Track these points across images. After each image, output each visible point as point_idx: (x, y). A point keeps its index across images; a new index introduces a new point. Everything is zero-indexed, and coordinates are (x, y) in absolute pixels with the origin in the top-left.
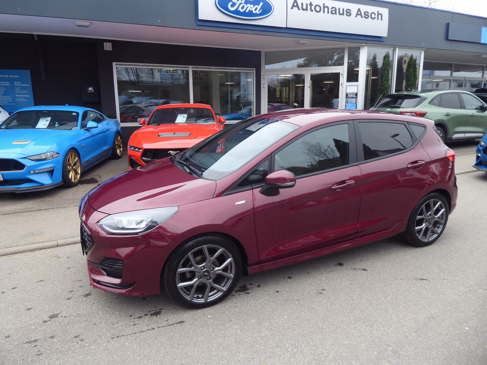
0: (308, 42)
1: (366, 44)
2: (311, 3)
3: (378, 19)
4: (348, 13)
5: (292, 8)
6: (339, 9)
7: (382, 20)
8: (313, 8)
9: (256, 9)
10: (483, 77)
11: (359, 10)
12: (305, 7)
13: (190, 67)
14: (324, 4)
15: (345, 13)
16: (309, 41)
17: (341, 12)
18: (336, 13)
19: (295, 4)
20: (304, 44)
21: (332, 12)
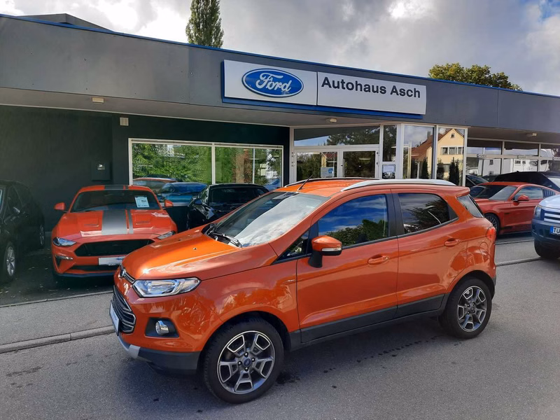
1: (403, 121)
2: (342, 80)
3: (415, 96)
5: (323, 86)
6: (373, 86)
7: (419, 97)
8: (345, 86)
9: (285, 87)
10: (538, 156)
11: (394, 87)
12: (336, 85)
14: (356, 82)
15: (379, 90)
17: (375, 90)
18: (369, 91)
19: (326, 82)
21: (365, 89)
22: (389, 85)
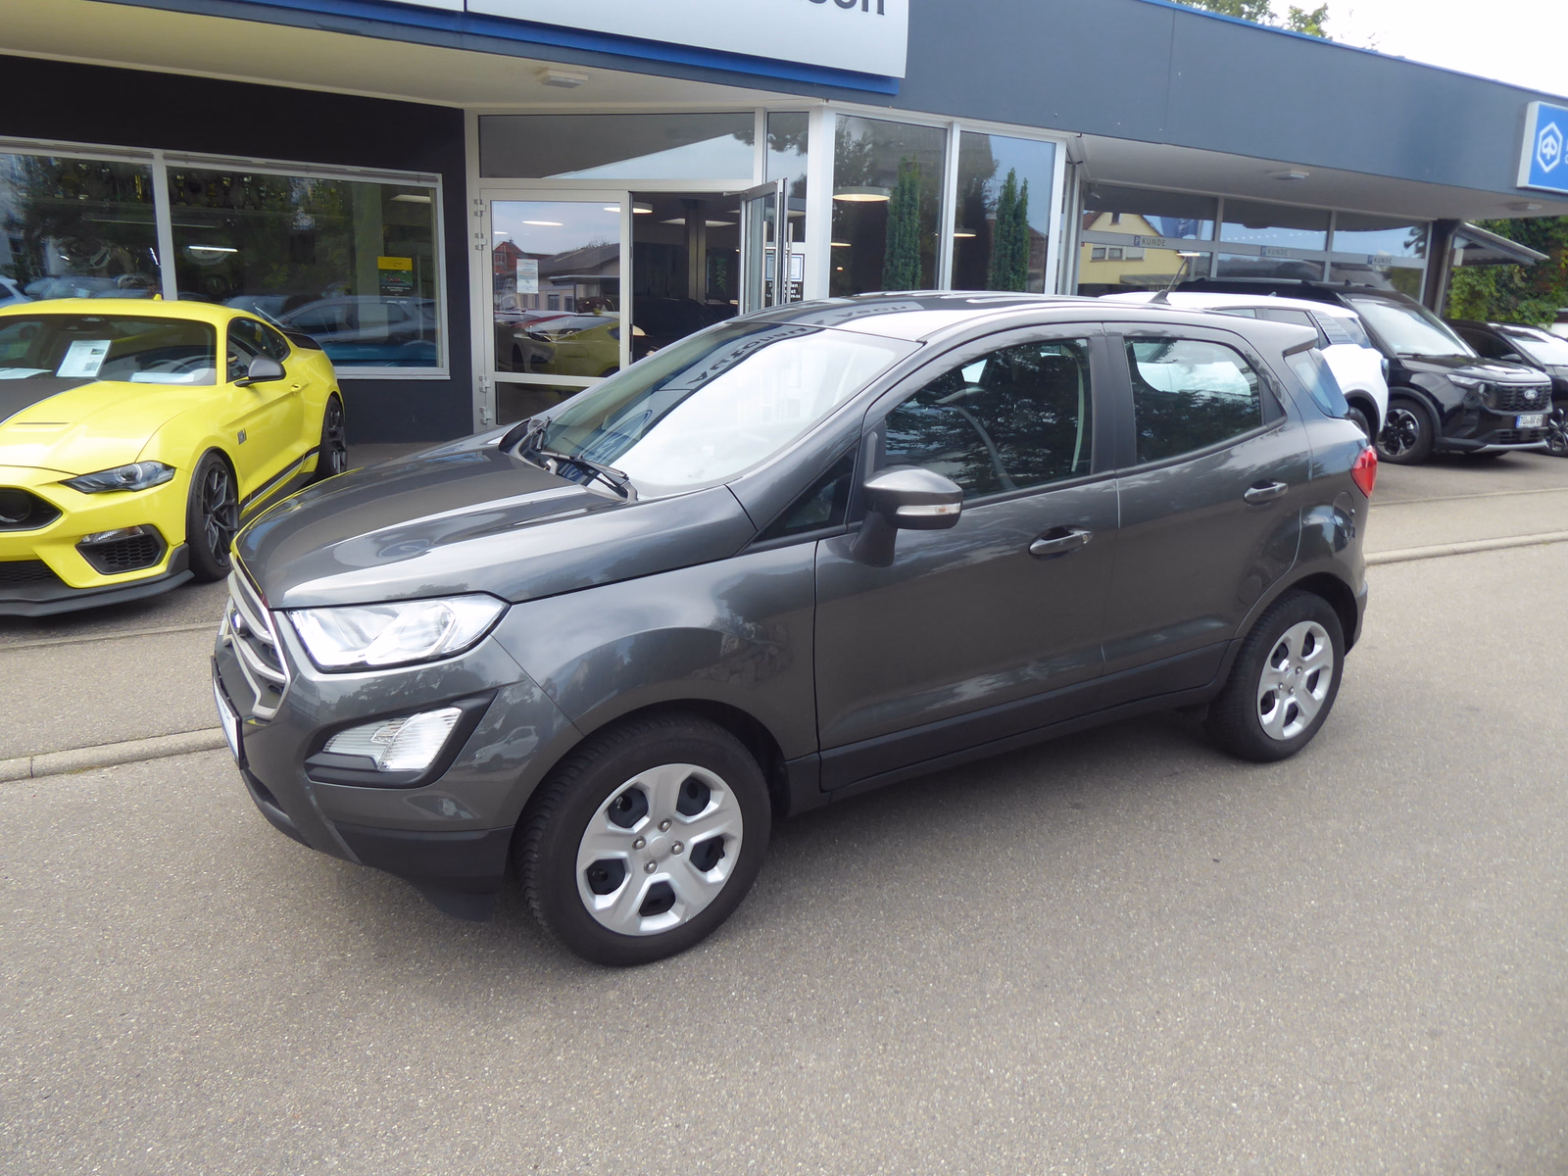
0: (586, 78)
1: (827, 100)
3: (865, 8)
7: (881, 11)
10: (1326, 249)
13: (158, 153)
16: (586, 74)
20: (570, 85)
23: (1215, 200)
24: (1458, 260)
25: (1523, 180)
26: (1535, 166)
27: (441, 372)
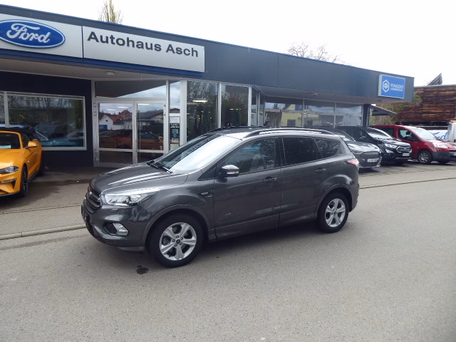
1: (184, 78)
2: (112, 36)
3: (193, 55)
4: (158, 48)
5: (89, 40)
6: (147, 44)
7: (197, 56)
8: (115, 41)
9: (42, 38)
10: (334, 112)
11: (170, 46)
12: (104, 39)
14: (128, 39)
15: (154, 47)
17: (149, 46)
18: (142, 47)
19: (93, 36)
21: (137, 46)
22: (164, 44)
23: (302, 100)
24: (371, 114)
25: (380, 94)
26: (382, 90)
27: (84, 148)
